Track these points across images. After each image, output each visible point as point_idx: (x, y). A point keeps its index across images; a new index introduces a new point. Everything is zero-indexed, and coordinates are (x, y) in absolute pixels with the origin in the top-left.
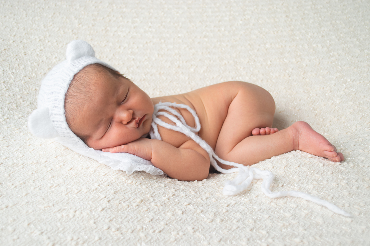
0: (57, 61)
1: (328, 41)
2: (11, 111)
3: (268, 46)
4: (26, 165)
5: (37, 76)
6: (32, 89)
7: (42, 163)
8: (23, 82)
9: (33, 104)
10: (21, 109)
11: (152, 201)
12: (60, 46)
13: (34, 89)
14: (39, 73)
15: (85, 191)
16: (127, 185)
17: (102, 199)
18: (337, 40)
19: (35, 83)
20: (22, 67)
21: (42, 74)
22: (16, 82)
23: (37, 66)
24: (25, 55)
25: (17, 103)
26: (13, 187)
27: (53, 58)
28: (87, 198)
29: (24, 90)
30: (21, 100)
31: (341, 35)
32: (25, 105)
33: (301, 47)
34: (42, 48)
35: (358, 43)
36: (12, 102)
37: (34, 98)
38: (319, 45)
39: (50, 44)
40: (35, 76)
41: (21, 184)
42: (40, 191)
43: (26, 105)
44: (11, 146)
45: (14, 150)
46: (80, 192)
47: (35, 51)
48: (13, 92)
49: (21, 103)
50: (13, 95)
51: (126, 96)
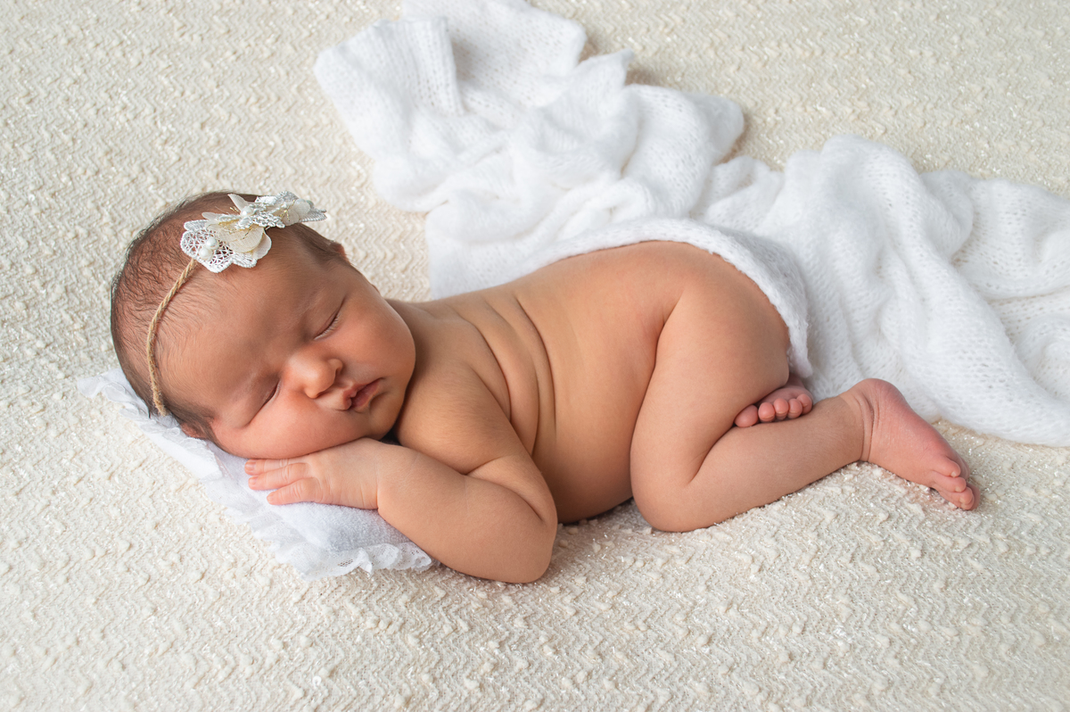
0: (128, 121)
1: (955, 39)
2: (12, 330)
3: (770, 51)
4: (77, 567)
5: (73, 184)
6: (64, 235)
7: (119, 555)
8: (35, 211)
9: (73, 291)
10: (40, 318)
11: (434, 699)
12: (134, 61)
13: (71, 235)
14: (80, 171)
15: (248, 671)
16: (364, 639)
17: (297, 702)
18: (982, 34)
19: (72, 211)
20: (25, 152)
21: (89, 173)
22: (13, 213)
23: (70, 144)
24: (31, 101)
25: (25, 295)
26: (50, 660)
27: (117, 109)
28: (254, 699)
29: (41, 243)
30: (37, 283)
31: (998, 13)
32: (50, 301)
33: (870, 55)
34: (79, 71)
35: (1047, 47)
36: (12, 291)
37: (75, 268)
38: (928, 53)
39: (100, 54)
40: (70, 183)
41: (69, 648)
42: (124, 674)
43: (53, 297)
44: (27, 490)
45: (39, 508)
46: (233, 677)
47: (59, 87)
48: (11, 252)
49: (37, 294)
50: (12, 265)
51: (332, 318)
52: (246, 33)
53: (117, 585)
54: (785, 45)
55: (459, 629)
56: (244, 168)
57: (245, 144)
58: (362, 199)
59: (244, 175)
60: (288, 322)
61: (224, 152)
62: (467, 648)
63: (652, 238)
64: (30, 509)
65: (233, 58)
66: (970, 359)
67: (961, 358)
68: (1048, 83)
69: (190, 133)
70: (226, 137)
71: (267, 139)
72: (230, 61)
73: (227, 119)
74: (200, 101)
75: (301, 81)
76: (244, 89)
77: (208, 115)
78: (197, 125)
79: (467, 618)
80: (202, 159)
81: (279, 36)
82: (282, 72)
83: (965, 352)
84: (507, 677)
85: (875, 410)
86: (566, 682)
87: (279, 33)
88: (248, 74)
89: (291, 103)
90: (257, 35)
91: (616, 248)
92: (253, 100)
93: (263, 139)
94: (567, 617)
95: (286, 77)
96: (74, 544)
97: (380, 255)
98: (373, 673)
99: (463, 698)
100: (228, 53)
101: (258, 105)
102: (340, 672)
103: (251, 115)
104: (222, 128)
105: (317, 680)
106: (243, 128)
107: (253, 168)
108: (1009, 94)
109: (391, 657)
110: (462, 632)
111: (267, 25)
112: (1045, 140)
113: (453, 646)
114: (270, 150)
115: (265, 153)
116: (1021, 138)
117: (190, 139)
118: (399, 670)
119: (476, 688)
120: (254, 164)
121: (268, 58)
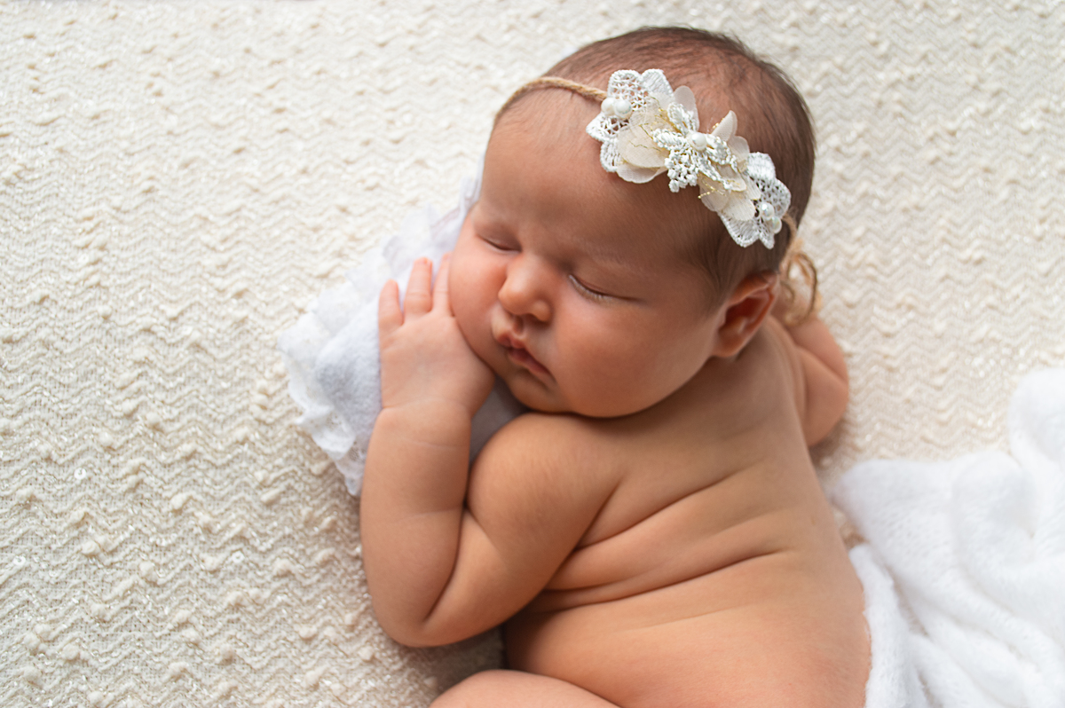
51: (600, 291)
55: (264, 490)
58: (1021, 367)
60: (566, 236)
62: (235, 498)
79: (284, 500)
84: (191, 543)
86: (182, 614)
94: (296, 628)
97: (942, 404)
99: (160, 491)
102: (199, 356)
105: (187, 330)
110: (259, 492)
113: (237, 482)
118: (199, 418)
119: (173, 506)
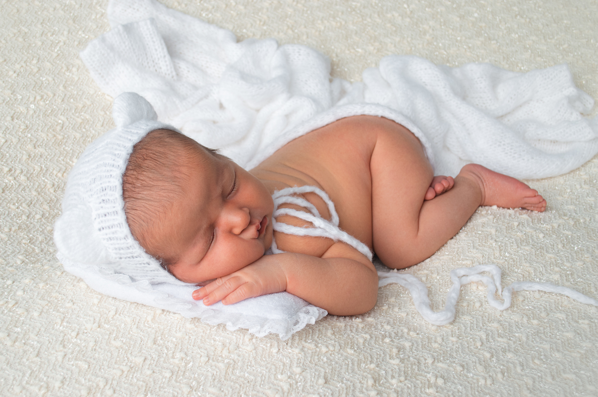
51: (233, 184)
52: (16, 59)
53: (152, 383)
54: (326, 22)
56: (49, 139)
57: (44, 125)
59: (51, 143)
61: (33, 132)
62: (377, 346)
63: (343, 117)
64: (53, 362)
65: (15, 75)
66: (504, 145)
67: (499, 146)
68: (458, 19)
69: (6, 124)
70: (30, 123)
71: (57, 119)
72: (13, 77)
73: (26, 112)
74: (4, 104)
75: (64, 83)
76: (30, 92)
77: (13, 112)
78: (9, 118)
80: (21, 138)
81: (39, 58)
82: (50, 79)
83: (501, 142)
84: (408, 353)
85: (481, 177)
87: (38, 57)
88: (29, 83)
89: (63, 96)
90: (25, 60)
91: (323, 127)
92: (38, 98)
93: (54, 120)
95: (53, 82)
96: (102, 370)
98: (345, 373)
100: (11, 73)
101: (43, 100)
102: (329, 379)
103: (41, 107)
104: (25, 117)
106: (39, 116)
107: (55, 138)
108: (443, 27)
109: (347, 362)
110: (368, 339)
111: (28, 53)
112: (470, 45)
114: (61, 125)
115: (59, 128)
116: (459, 46)
117: (7, 128)
118: (356, 367)
120: (55, 136)
121: (37, 71)
